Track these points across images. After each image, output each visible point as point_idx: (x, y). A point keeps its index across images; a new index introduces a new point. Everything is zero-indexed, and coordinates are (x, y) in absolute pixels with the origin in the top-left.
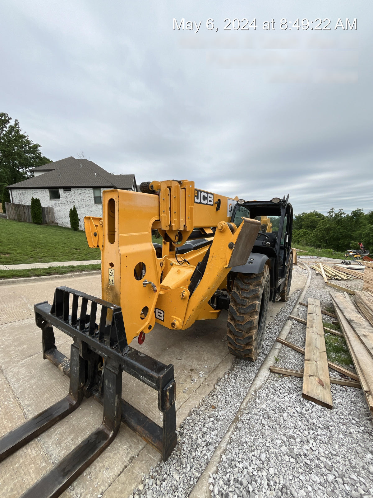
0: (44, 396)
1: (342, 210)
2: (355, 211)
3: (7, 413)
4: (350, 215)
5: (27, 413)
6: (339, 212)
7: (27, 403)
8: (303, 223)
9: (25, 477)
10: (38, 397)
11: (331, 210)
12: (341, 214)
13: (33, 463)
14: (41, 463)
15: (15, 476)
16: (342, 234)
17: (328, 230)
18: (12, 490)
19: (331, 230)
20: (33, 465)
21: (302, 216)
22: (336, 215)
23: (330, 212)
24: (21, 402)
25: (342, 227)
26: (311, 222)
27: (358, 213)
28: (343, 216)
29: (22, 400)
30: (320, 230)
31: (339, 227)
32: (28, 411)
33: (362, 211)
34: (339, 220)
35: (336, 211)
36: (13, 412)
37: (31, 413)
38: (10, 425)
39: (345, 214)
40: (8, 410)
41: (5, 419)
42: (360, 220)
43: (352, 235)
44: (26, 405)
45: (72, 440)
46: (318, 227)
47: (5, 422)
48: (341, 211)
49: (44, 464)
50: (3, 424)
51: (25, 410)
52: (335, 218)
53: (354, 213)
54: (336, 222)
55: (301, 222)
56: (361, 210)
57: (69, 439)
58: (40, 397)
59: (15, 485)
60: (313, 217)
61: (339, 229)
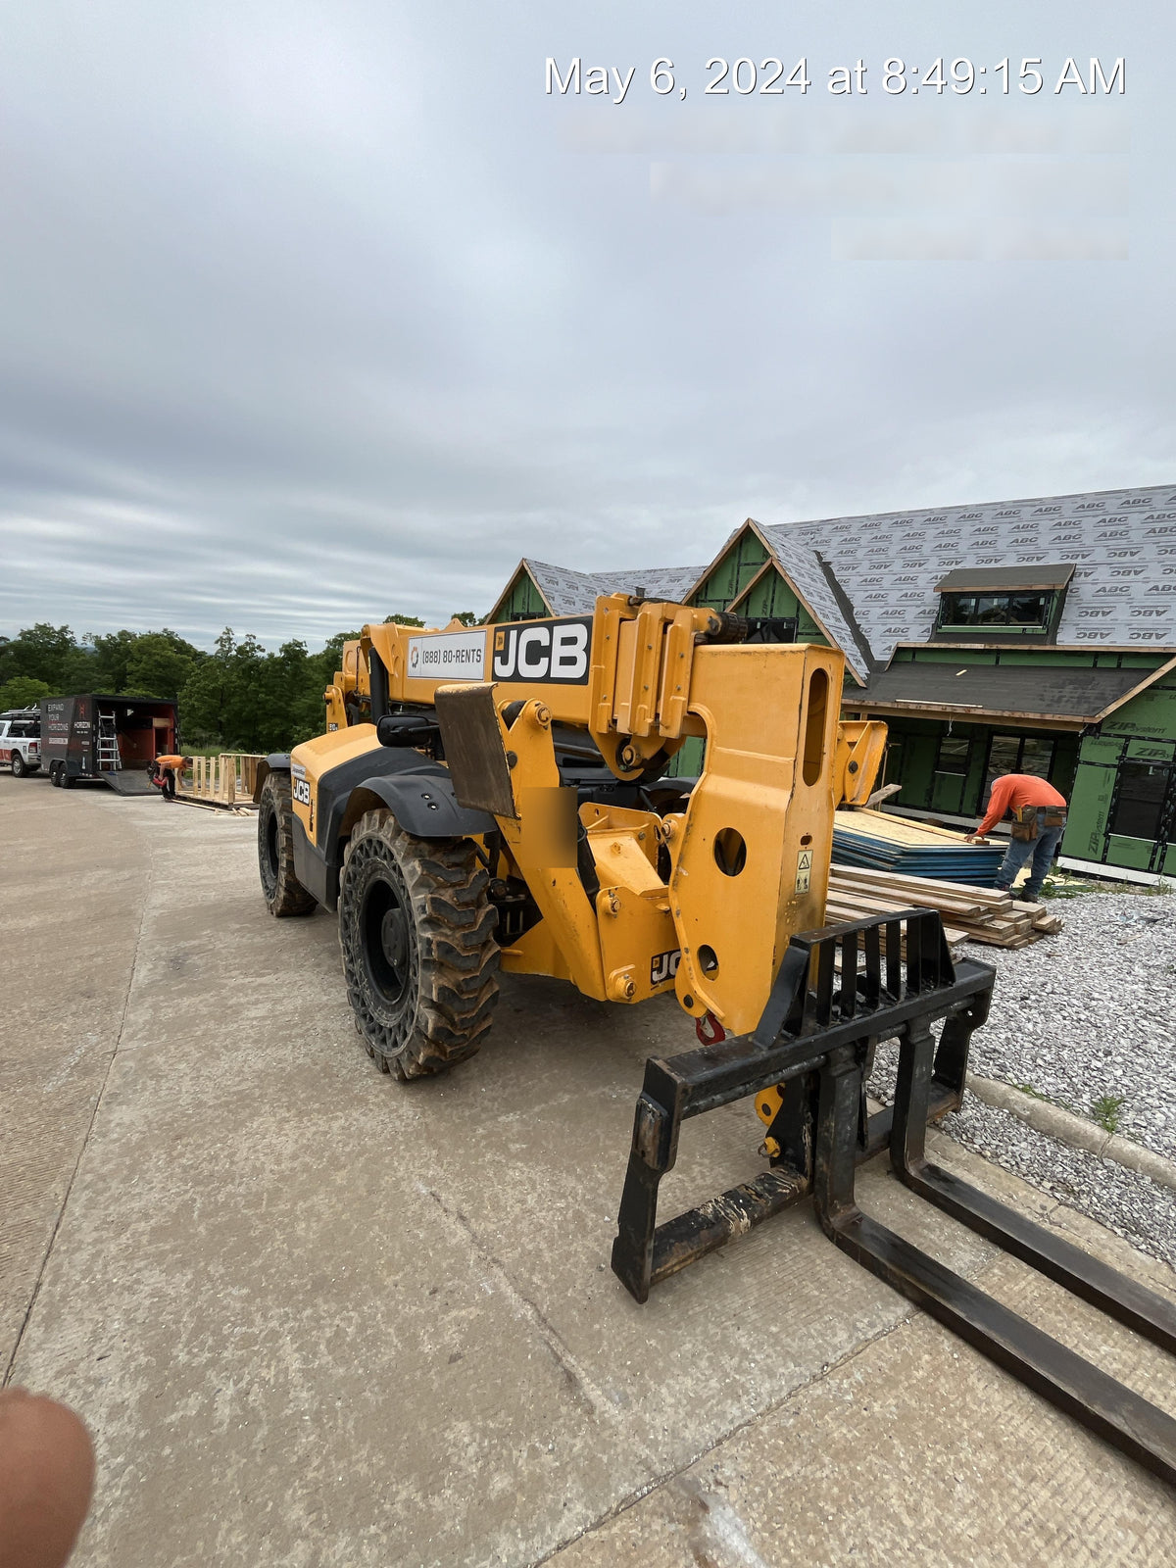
0: (815, 1296)
1: (254, 637)
2: (290, 645)
3: (888, 1380)
4: (278, 654)
5: (879, 1328)
6: (247, 644)
7: (842, 1336)
8: (130, 667)
9: (1030, 1296)
10: (819, 1310)
11: (224, 633)
12: (253, 649)
13: (1001, 1288)
14: (994, 1275)
15: (1035, 1314)
16: (264, 708)
17: (222, 695)
18: (1058, 1313)
19: (233, 695)
20: (1005, 1288)
21: (120, 644)
22: (240, 650)
23: (221, 640)
24: (840, 1353)
25: (261, 686)
26: (159, 665)
27: (295, 650)
28: (259, 654)
29: (835, 1352)
30: (198, 693)
31: (253, 686)
32: (872, 1325)
33: (304, 648)
34: (251, 667)
35: (240, 638)
36: (880, 1363)
37: (879, 1317)
38: (927, 1357)
39: (263, 650)
40: (879, 1381)
41: (909, 1377)
42: (303, 670)
43: (290, 709)
44: (850, 1337)
45: (932, 1231)
46: (193, 684)
47: (921, 1374)
48: (253, 640)
49: (996, 1271)
50: (928, 1377)
51: (870, 1335)
52: (238, 661)
53: (287, 649)
54: (243, 670)
55: (119, 661)
56: (301, 644)
57: (933, 1237)
58: (818, 1304)
59: (1048, 1310)
60: (164, 649)
61: (256, 693)
